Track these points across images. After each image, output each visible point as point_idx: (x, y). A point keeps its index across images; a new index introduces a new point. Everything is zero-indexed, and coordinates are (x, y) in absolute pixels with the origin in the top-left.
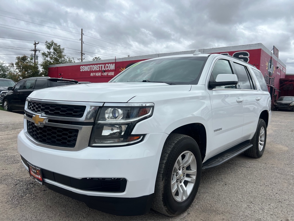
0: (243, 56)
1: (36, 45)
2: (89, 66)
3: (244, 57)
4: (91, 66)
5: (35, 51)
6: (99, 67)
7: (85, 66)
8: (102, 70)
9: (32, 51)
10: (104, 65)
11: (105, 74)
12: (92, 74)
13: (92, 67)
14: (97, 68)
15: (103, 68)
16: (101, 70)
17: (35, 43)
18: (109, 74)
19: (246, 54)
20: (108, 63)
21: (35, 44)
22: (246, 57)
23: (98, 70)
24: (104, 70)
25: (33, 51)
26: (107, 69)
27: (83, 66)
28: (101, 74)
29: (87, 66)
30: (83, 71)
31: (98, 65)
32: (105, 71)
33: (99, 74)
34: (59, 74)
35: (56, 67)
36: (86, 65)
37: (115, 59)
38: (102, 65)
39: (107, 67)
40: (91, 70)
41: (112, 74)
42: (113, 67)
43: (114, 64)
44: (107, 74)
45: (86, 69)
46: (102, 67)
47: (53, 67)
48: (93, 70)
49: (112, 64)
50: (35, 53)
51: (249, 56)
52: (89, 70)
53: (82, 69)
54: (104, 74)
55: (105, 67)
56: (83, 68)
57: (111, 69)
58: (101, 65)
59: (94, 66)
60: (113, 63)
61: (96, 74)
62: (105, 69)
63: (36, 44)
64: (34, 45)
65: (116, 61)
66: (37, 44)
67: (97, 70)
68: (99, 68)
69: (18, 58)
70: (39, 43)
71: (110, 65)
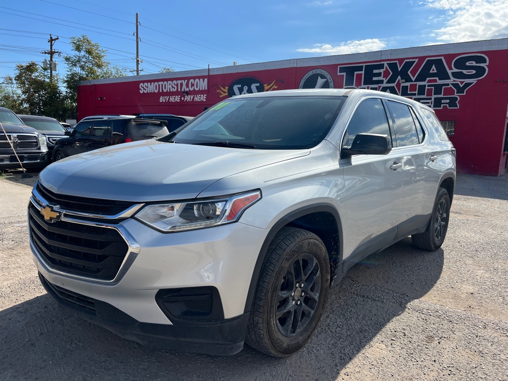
0: (474, 62)
1: (53, 42)
2: (156, 83)
3: (478, 65)
4: (161, 83)
5: (52, 53)
6: (177, 85)
7: (149, 84)
8: (183, 90)
9: (46, 53)
10: (186, 81)
11: (189, 99)
12: (162, 99)
13: (162, 85)
14: (173, 87)
15: (184, 86)
16: (179, 90)
17: (51, 38)
18: (195, 98)
19: (481, 60)
20: (194, 78)
21: (51, 40)
22: (482, 65)
23: (175, 90)
24: (186, 90)
25: (48, 53)
26: (192, 89)
27: (146, 84)
28: (181, 98)
29: (153, 83)
30: (146, 92)
31: (175, 82)
32: (188, 93)
33: (176, 99)
34: (99, 99)
35: (92, 84)
36: (150, 81)
37: (209, 69)
38: (183, 81)
39: (193, 85)
40: (161, 91)
41: (202, 98)
42: (203, 85)
43: (206, 80)
44: (192, 98)
45: (151, 88)
46: (182, 84)
47: (86, 84)
48: (165, 91)
49: (201, 80)
50: (51, 58)
51: (487, 63)
52: (156, 91)
53: (142, 89)
54: (186, 99)
55: (187, 86)
56: (145, 88)
57: (201, 89)
58: (179, 82)
59: (165, 82)
60: (203, 77)
61: (171, 99)
62: (188, 89)
63: (53, 40)
64: (49, 42)
65: (210, 74)
66: (55, 40)
67: (171, 91)
68: (176, 87)
69: (20, 67)
70: (58, 38)
71: (197, 80)
